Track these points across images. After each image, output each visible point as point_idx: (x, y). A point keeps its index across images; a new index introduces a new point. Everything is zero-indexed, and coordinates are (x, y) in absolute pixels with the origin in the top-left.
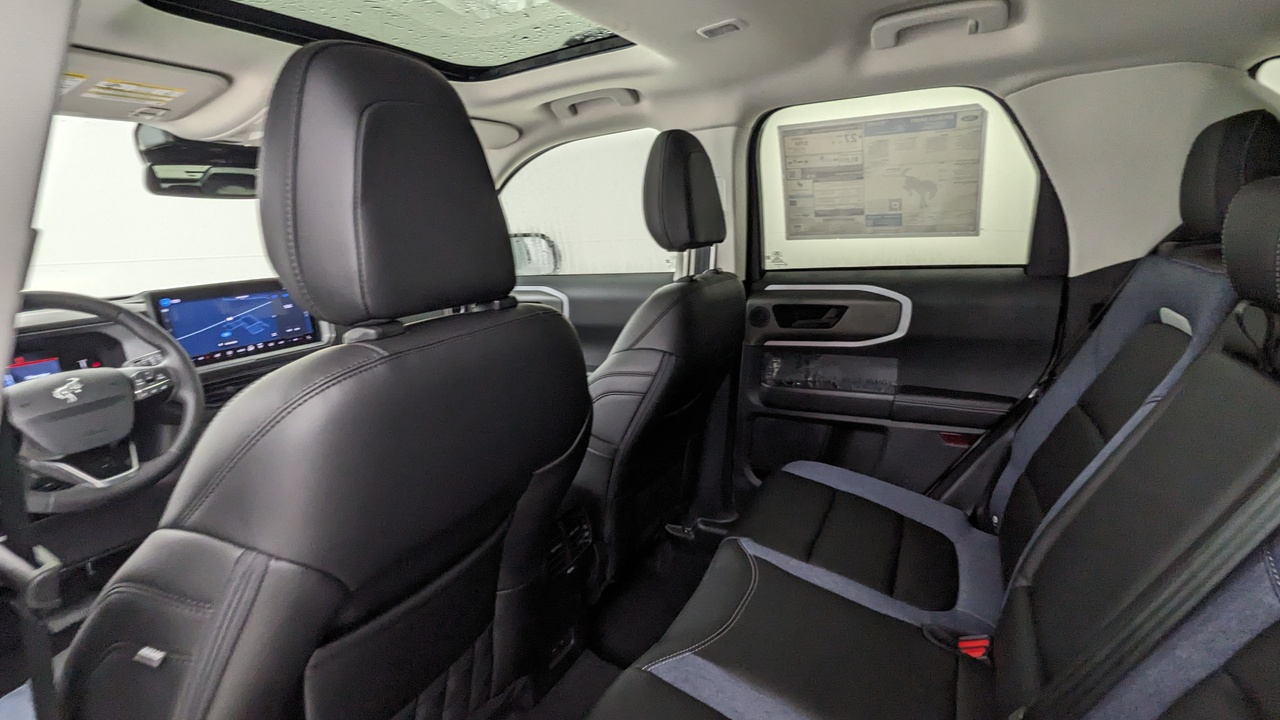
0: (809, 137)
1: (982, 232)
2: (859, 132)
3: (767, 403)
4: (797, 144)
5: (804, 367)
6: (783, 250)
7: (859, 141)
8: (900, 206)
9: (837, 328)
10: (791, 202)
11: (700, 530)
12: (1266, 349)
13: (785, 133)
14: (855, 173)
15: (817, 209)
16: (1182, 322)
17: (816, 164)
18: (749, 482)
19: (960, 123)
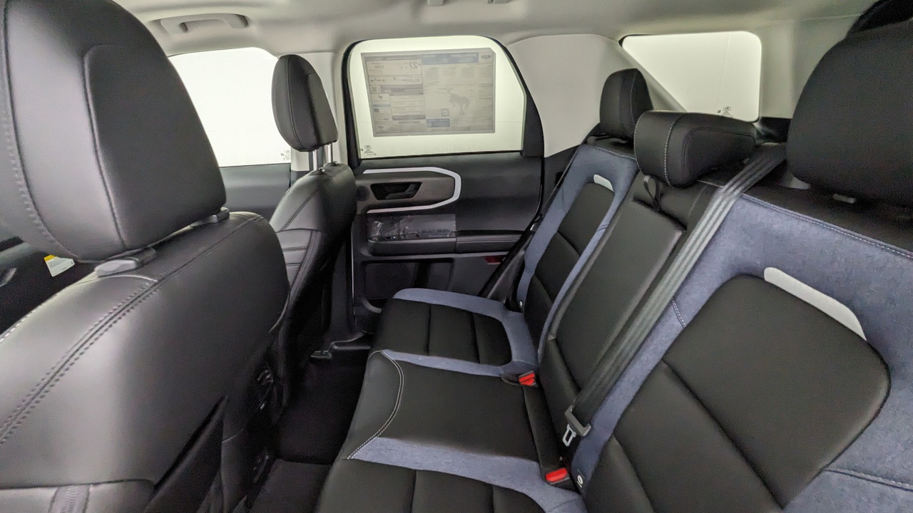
0: (385, 62)
1: (496, 131)
2: (419, 61)
3: (374, 253)
4: (376, 67)
5: (396, 225)
6: (372, 145)
7: (419, 67)
8: (448, 113)
9: (416, 198)
10: (375, 109)
11: (336, 351)
12: (656, 199)
13: (367, 58)
14: (418, 90)
15: (393, 115)
16: (607, 184)
17: (390, 82)
18: (368, 310)
19: (480, 60)
